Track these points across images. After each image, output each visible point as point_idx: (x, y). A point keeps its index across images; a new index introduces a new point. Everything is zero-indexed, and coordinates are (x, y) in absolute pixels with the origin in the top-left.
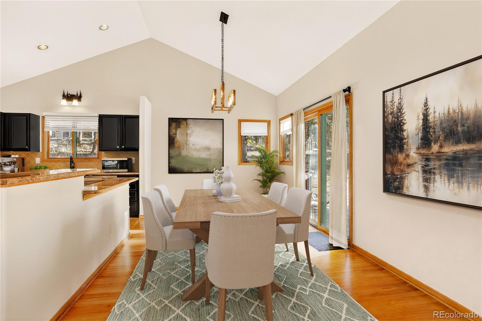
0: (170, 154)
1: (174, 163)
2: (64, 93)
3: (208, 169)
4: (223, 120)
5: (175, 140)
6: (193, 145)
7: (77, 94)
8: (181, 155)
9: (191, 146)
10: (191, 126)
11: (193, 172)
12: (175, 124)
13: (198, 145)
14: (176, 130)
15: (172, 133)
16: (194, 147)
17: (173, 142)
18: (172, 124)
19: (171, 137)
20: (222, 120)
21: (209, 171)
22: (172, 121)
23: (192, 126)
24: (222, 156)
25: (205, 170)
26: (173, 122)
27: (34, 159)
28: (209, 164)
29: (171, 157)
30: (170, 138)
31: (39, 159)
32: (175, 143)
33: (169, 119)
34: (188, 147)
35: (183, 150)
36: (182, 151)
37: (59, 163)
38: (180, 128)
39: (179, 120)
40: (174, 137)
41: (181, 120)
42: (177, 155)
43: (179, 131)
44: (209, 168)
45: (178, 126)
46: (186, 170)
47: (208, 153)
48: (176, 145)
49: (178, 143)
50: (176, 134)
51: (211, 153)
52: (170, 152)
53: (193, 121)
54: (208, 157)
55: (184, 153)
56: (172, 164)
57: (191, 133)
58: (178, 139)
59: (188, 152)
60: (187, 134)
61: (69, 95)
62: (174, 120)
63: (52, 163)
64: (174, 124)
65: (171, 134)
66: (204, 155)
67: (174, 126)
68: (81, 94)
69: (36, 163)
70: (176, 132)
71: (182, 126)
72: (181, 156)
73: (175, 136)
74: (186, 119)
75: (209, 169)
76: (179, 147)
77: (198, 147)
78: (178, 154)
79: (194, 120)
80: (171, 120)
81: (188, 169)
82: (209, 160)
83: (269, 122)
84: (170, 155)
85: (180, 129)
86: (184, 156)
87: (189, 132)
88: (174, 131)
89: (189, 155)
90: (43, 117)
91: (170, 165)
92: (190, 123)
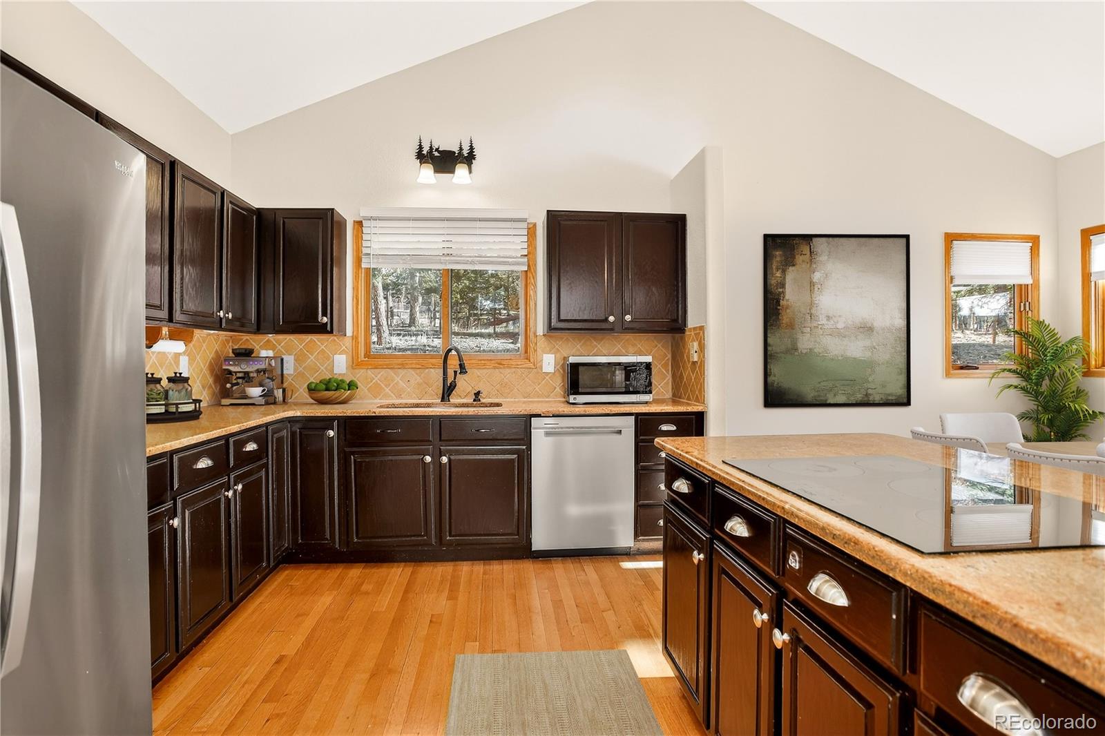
0: (770, 346)
1: (780, 376)
2: (421, 147)
3: (867, 395)
4: (907, 237)
5: (782, 302)
6: (828, 318)
7: (461, 149)
8: (796, 349)
9: (823, 321)
10: (823, 258)
11: (828, 402)
12: (781, 253)
13: (840, 316)
14: (784, 272)
15: (773, 281)
16: (830, 325)
17: (776, 308)
18: (774, 253)
19: (771, 293)
20: (904, 240)
21: (871, 398)
22: (772, 242)
23: (826, 257)
24: (905, 354)
25: (859, 397)
26: (777, 247)
27: (328, 358)
28: (870, 379)
29: (771, 355)
30: (770, 296)
31: (344, 357)
32: (783, 313)
33: (766, 237)
34: (815, 324)
35: (802, 333)
36: (800, 336)
37: (405, 370)
38: (794, 265)
39: (791, 242)
40: (780, 294)
41: (797, 241)
42: (787, 351)
43: (791, 275)
44: (870, 391)
45: (789, 261)
46: (810, 396)
47: (868, 343)
48: (785, 319)
49: (788, 311)
50: (783, 285)
51: (875, 344)
52: (769, 340)
53: (829, 243)
54: (868, 354)
55: (805, 343)
56: (775, 376)
57: (822, 279)
58: (788, 300)
59: (815, 341)
60: (812, 284)
61: (436, 154)
62: (779, 241)
63: (383, 372)
64: (777, 253)
65: (771, 285)
66: (856, 349)
67: (778, 259)
68: (472, 148)
69: (335, 372)
70: (785, 278)
71: (799, 259)
72: (796, 353)
73: (781, 290)
74: (808, 238)
75: (870, 395)
76: (791, 326)
77: (840, 325)
78: (790, 346)
79: (831, 239)
80: (770, 242)
81: (816, 394)
82: (870, 365)
83: (1035, 241)
84: (769, 348)
85: (793, 268)
86: (804, 351)
87: (817, 276)
88: (778, 274)
89: (815, 350)
90: (359, 224)
91: (770, 379)
92: (819, 251)
